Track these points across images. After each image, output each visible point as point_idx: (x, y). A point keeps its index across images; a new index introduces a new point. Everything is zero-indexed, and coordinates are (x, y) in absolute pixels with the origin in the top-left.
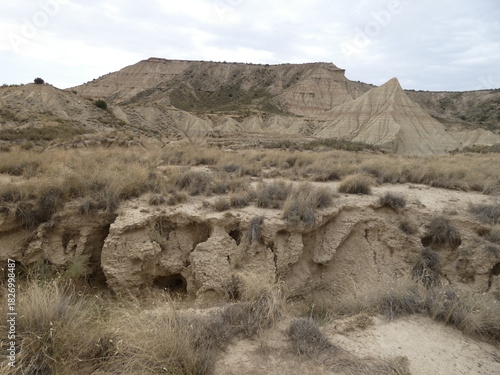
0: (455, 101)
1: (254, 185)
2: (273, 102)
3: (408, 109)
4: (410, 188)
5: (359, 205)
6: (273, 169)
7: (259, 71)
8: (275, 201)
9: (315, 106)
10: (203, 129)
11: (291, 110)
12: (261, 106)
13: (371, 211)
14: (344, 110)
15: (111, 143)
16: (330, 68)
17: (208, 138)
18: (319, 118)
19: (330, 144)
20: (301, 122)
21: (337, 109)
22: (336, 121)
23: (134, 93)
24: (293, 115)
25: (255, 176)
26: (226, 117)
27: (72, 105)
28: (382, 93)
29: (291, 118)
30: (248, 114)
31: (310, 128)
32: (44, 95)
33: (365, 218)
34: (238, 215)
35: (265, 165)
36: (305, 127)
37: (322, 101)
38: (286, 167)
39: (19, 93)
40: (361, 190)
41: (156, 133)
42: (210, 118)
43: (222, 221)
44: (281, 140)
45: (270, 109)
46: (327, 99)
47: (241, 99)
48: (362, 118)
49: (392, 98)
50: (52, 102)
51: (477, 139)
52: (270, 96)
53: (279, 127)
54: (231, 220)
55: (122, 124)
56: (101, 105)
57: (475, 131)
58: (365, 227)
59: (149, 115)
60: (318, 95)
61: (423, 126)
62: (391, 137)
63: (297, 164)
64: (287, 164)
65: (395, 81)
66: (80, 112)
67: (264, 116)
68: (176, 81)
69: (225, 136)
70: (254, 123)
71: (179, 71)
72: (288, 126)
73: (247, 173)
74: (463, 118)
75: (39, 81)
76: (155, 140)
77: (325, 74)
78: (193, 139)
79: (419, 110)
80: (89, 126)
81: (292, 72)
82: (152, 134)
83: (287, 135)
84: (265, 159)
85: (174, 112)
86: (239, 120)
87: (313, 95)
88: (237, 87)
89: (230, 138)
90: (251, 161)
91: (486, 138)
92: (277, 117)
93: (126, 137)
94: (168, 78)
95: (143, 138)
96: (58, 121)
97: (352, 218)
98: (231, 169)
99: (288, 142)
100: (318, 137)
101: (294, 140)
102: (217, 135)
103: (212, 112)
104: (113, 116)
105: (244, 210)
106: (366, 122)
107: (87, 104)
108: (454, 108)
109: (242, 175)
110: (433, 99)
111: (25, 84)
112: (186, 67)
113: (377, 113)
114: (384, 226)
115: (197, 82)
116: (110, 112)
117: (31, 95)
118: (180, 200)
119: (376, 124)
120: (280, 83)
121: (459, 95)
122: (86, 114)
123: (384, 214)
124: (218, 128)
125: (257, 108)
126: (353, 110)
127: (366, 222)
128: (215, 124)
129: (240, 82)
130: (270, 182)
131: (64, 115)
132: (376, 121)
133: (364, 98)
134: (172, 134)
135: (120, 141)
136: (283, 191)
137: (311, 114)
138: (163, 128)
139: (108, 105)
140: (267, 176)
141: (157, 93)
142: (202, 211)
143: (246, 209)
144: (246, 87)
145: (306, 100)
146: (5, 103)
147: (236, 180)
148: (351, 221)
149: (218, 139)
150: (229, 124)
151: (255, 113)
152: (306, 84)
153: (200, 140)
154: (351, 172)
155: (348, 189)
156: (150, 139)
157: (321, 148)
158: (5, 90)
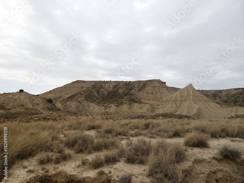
0: (219, 94)
1: (124, 142)
2: (134, 97)
3: (200, 98)
4: (232, 141)
5: (205, 157)
6: (136, 130)
7: (126, 84)
8: (140, 157)
9: (154, 98)
10: (99, 111)
11: (143, 101)
12: (128, 100)
13: (215, 162)
14: (169, 99)
15: (48, 119)
16: (159, 81)
17: (102, 115)
18: (156, 103)
19: (165, 116)
20: (148, 106)
21: (165, 99)
22: (165, 105)
23: (68, 96)
24: (144, 103)
25: (125, 135)
26: (111, 105)
27: (35, 102)
28: (186, 91)
29: (142, 105)
30: (122, 104)
31: (153, 109)
32: (23, 97)
33: (213, 169)
34: (110, 172)
35: (131, 128)
36: (151, 108)
37: (157, 96)
38: (144, 129)
39: (10, 96)
40: (201, 144)
41: (75, 113)
42: (103, 106)
43: (95, 179)
44: (139, 115)
45: (133, 101)
46: (159, 95)
47: (118, 96)
48: (178, 103)
49: (191, 92)
50: (26, 100)
51: (237, 112)
52: (132, 95)
53: (137, 108)
54: (104, 178)
55: (59, 110)
56: (50, 101)
57: (234, 108)
58: (215, 177)
59: (73, 105)
60: (155, 94)
61: (209, 105)
62: (194, 111)
63: (150, 126)
64: (145, 127)
65: (191, 85)
66: (38, 105)
67: (130, 104)
68: (88, 90)
69: (111, 114)
70: (125, 108)
71: (90, 85)
72: (141, 108)
73: (120, 134)
74: (226, 102)
75: (21, 91)
76: (74, 117)
77: (157, 84)
78: (94, 116)
79: (205, 98)
80: (41, 111)
81: (142, 84)
82: (73, 114)
83: (142, 113)
84: (131, 124)
85: (85, 103)
86: (118, 106)
87: (152, 94)
88: (116, 91)
89: (113, 115)
90: (122, 126)
91: (242, 111)
92: (136, 104)
93: (57, 116)
94: (85, 89)
95: (67, 116)
96: (26, 109)
97: (203, 170)
98: (109, 132)
99: (143, 115)
100: (157, 113)
101: (146, 115)
102: (107, 114)
103: (104, 103)
104: (55, 106)
105: (115, 166)
106: (180, 104)
107: (43, 101)
108: (220, 97)
109: (116, 136)
110: (209, 94)
111: (14, 92)
112: (93, 84)
113: (185, 100)
114: (231, 176)
115: (98, 90)
116: (54, 104)
117: (16, 97)
118: (65, 158)
119: (186, 105)
120: (137, 89)
121: (221, 91)
122: (41, 106)
123: (227, 165)
124: (107, 110)
125: (126, 101)
126: (173, 99)
127: (215, 173)
128: (106, 108)
129: (118, 89)
130: (135, 140)
131: (30, 106)
132: (186, 104)
133: (178, 93)
134: (84, 114)
135: (54, 118)
136: (145, 148)
137: (152, 102)
138: (79, 111)
139: (53, 101)
140: (132, 136)
141: (79, 95)
142: (80, 169)
143: (116, 166)
144: (121, 91)
145: (149, 96)
146: (2, 101)
147: (111, 140)
148: (203, 173)
149: (107, 116)
150: (112, 108)
151: (125, 103)
152: (149, 89)
153: (97, 117)
154: (188, 131)
155: (191, 144)
156: (72, 117)
157: (161, 118)
158: (4, 95)
